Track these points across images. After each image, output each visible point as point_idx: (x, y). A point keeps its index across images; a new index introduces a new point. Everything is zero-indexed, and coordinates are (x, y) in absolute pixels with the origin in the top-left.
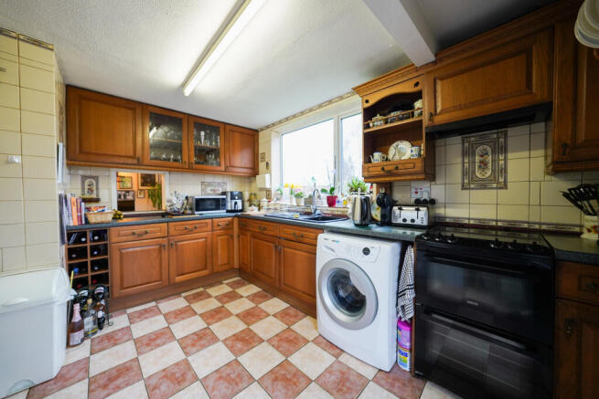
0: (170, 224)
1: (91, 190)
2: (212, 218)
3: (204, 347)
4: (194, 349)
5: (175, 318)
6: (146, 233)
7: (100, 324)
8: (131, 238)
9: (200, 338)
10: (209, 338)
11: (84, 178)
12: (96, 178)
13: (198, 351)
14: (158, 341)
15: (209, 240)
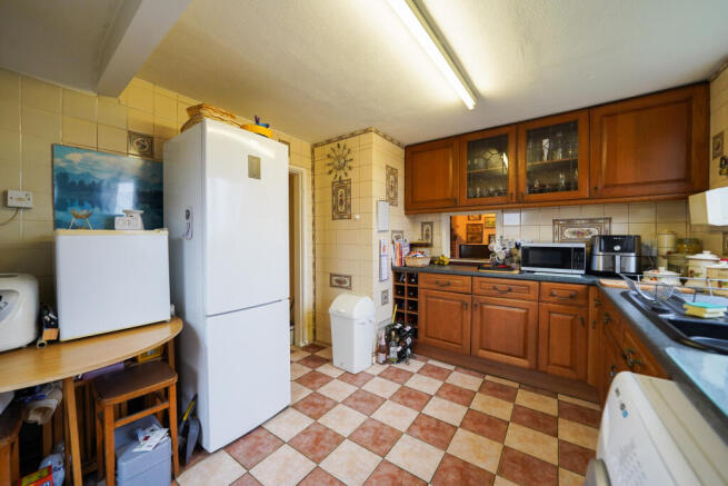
0: (476, 279)
1: (427, 236)
2: (539, 280)
3: (426, 439)
4: (418, 433)
5: (447, 394)
6: (449, 284)
7: (401, 357)
8: (434, 286)
9: (435, 430)
10: (443, 438)
11: (423, 224)
12: (431, 224)
13: (418, 438)
14: (410, 401)
15: (532, 314)
